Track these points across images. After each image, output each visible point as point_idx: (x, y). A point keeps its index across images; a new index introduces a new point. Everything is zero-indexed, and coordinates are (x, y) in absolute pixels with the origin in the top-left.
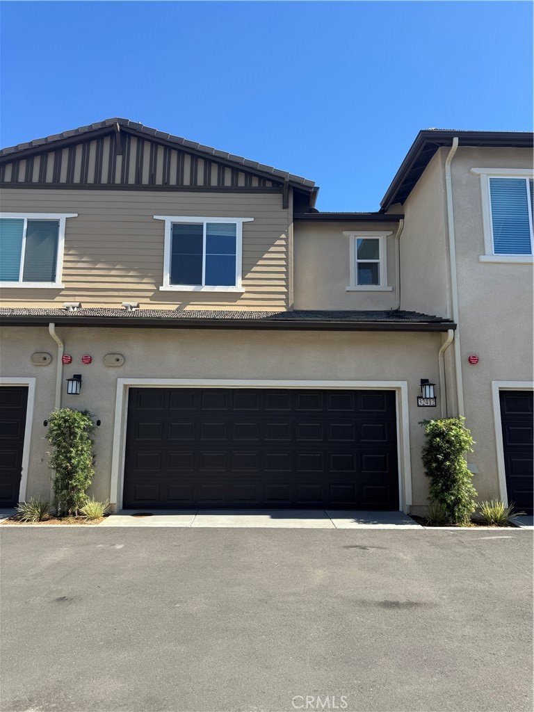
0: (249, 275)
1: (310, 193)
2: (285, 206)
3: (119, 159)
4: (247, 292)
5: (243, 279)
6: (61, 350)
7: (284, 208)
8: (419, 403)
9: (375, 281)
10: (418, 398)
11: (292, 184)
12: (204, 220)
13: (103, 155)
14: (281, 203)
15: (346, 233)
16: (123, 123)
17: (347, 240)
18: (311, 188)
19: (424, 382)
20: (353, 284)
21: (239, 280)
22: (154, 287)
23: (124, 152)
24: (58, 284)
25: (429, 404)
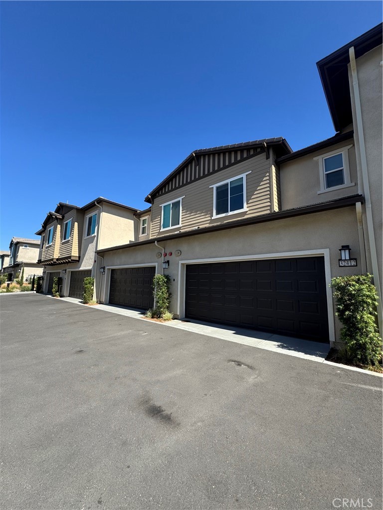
0: (250, 201)
1: (280, 144)
2: (268, 158)
3: (197, 167)
4: (249, 210)
5: (247, 204)
6: (163, 251)
7: (267, 159)
8: (341, 264)
9: (341, 181)
10: (339, 260)
11: (270, 144)
12: (229, 181)
13: (192, 169)
14: (265, 157)
15: (315, 159)
16: (196, 152)
17: (317, 163)
18: (280, 141)
19: (345, 248)
20: (323, 188)
21: (245, 205)
22: (210, 218)
23: (199, 164)
24: (180, 225)
25: (349, 265)
